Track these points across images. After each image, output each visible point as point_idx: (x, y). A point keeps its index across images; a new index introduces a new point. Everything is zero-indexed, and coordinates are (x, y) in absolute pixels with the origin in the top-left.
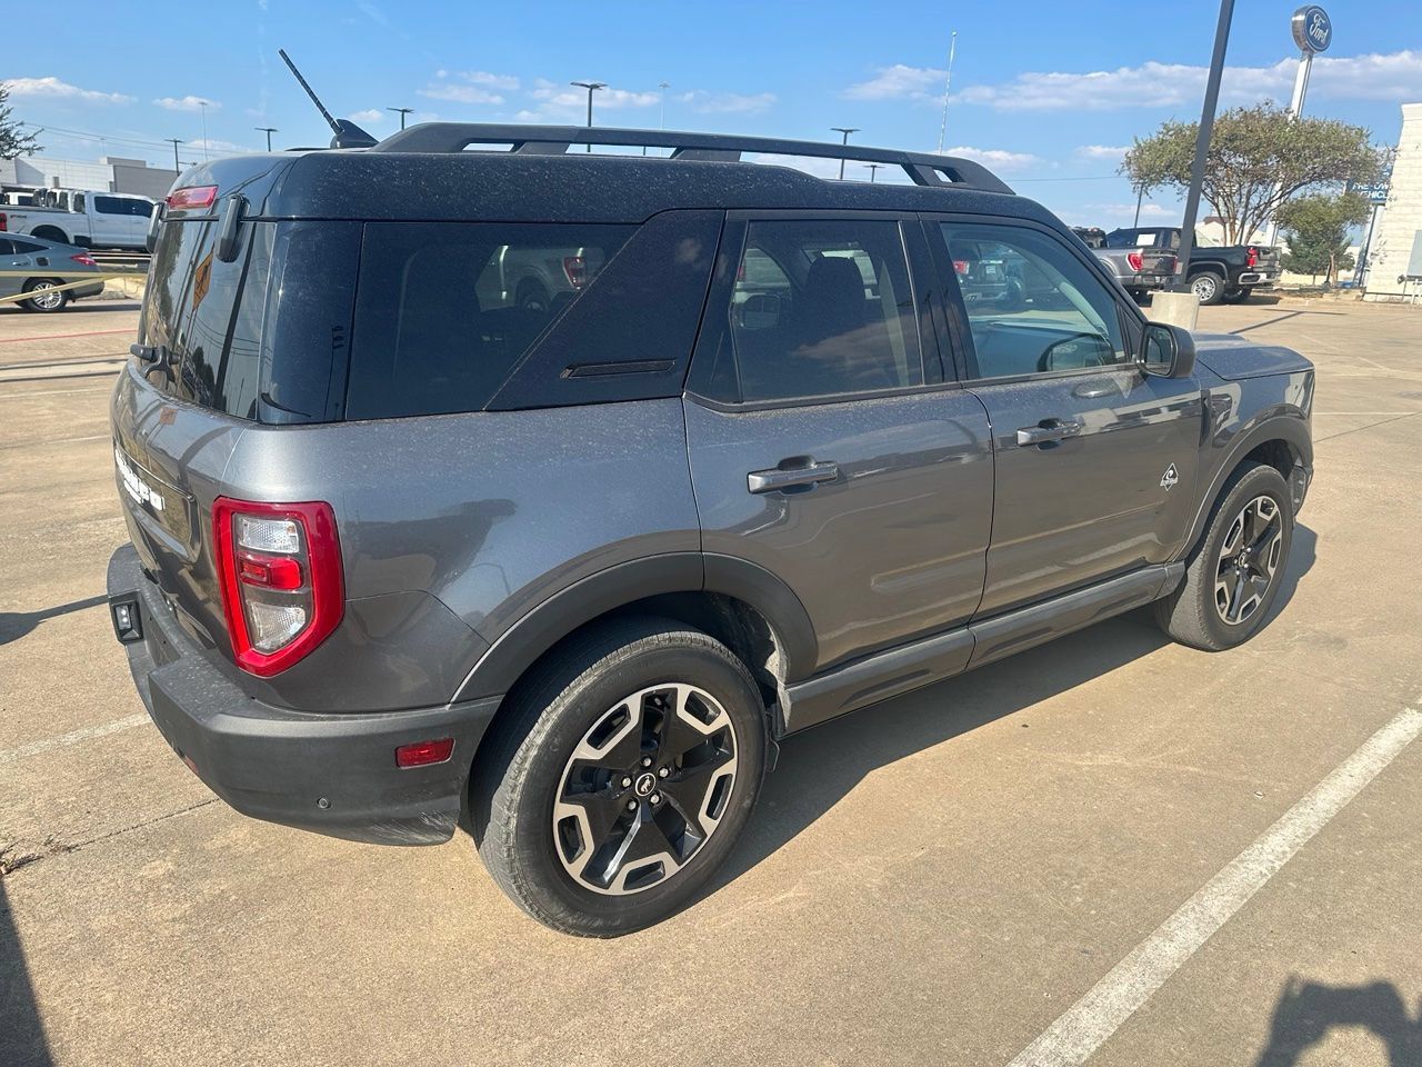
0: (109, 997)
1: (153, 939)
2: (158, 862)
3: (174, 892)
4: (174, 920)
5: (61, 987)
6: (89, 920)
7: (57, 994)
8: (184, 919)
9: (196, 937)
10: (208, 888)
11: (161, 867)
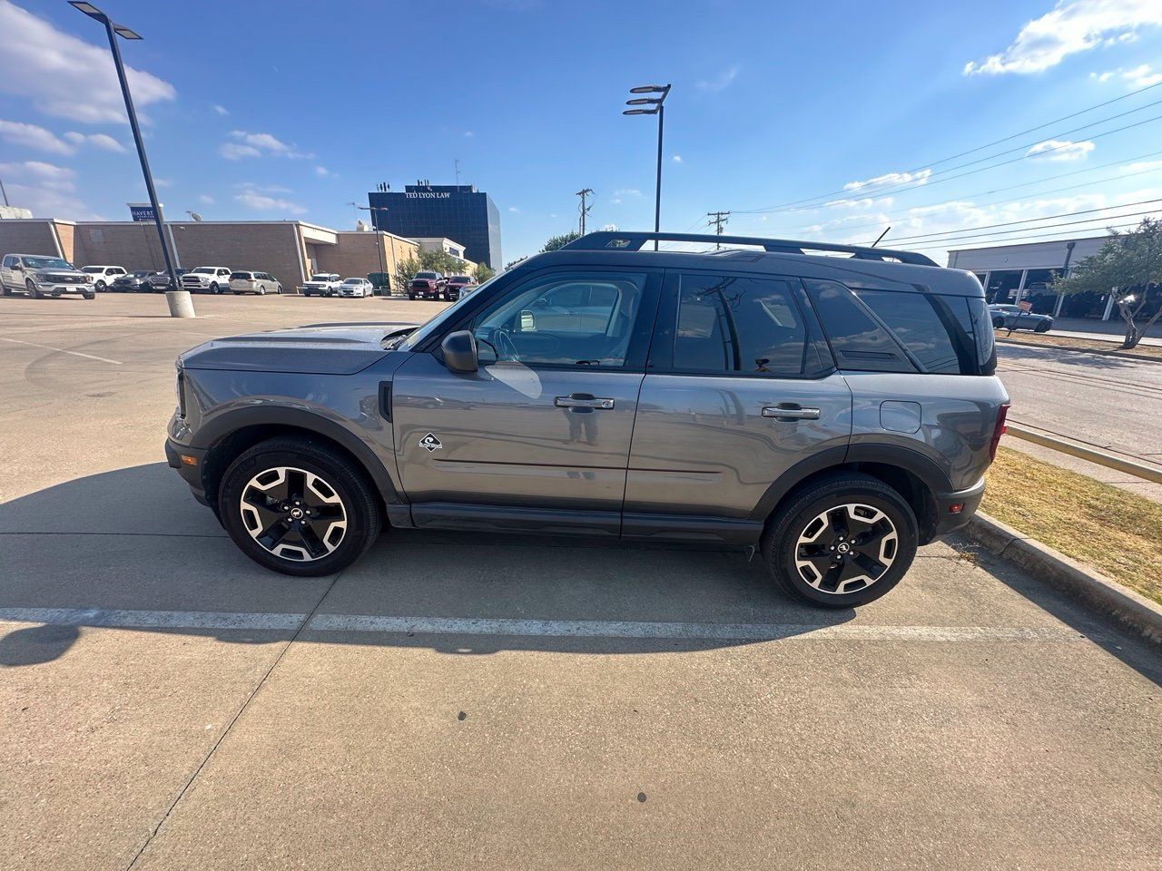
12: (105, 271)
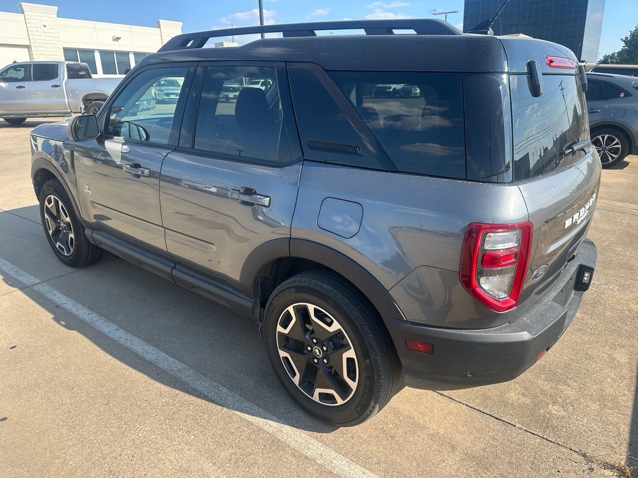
0: (609, 380)
1: (582, 385)
2: (554, 412)
3: (560, 395)
4: (569, 386)
5: (622, 395)
6: (598, 411)
7: (625, 395)
8: (565, 383)
9: (568, 374)
10: (547, 387)
11: (554, 409)
12: (260, 83)
